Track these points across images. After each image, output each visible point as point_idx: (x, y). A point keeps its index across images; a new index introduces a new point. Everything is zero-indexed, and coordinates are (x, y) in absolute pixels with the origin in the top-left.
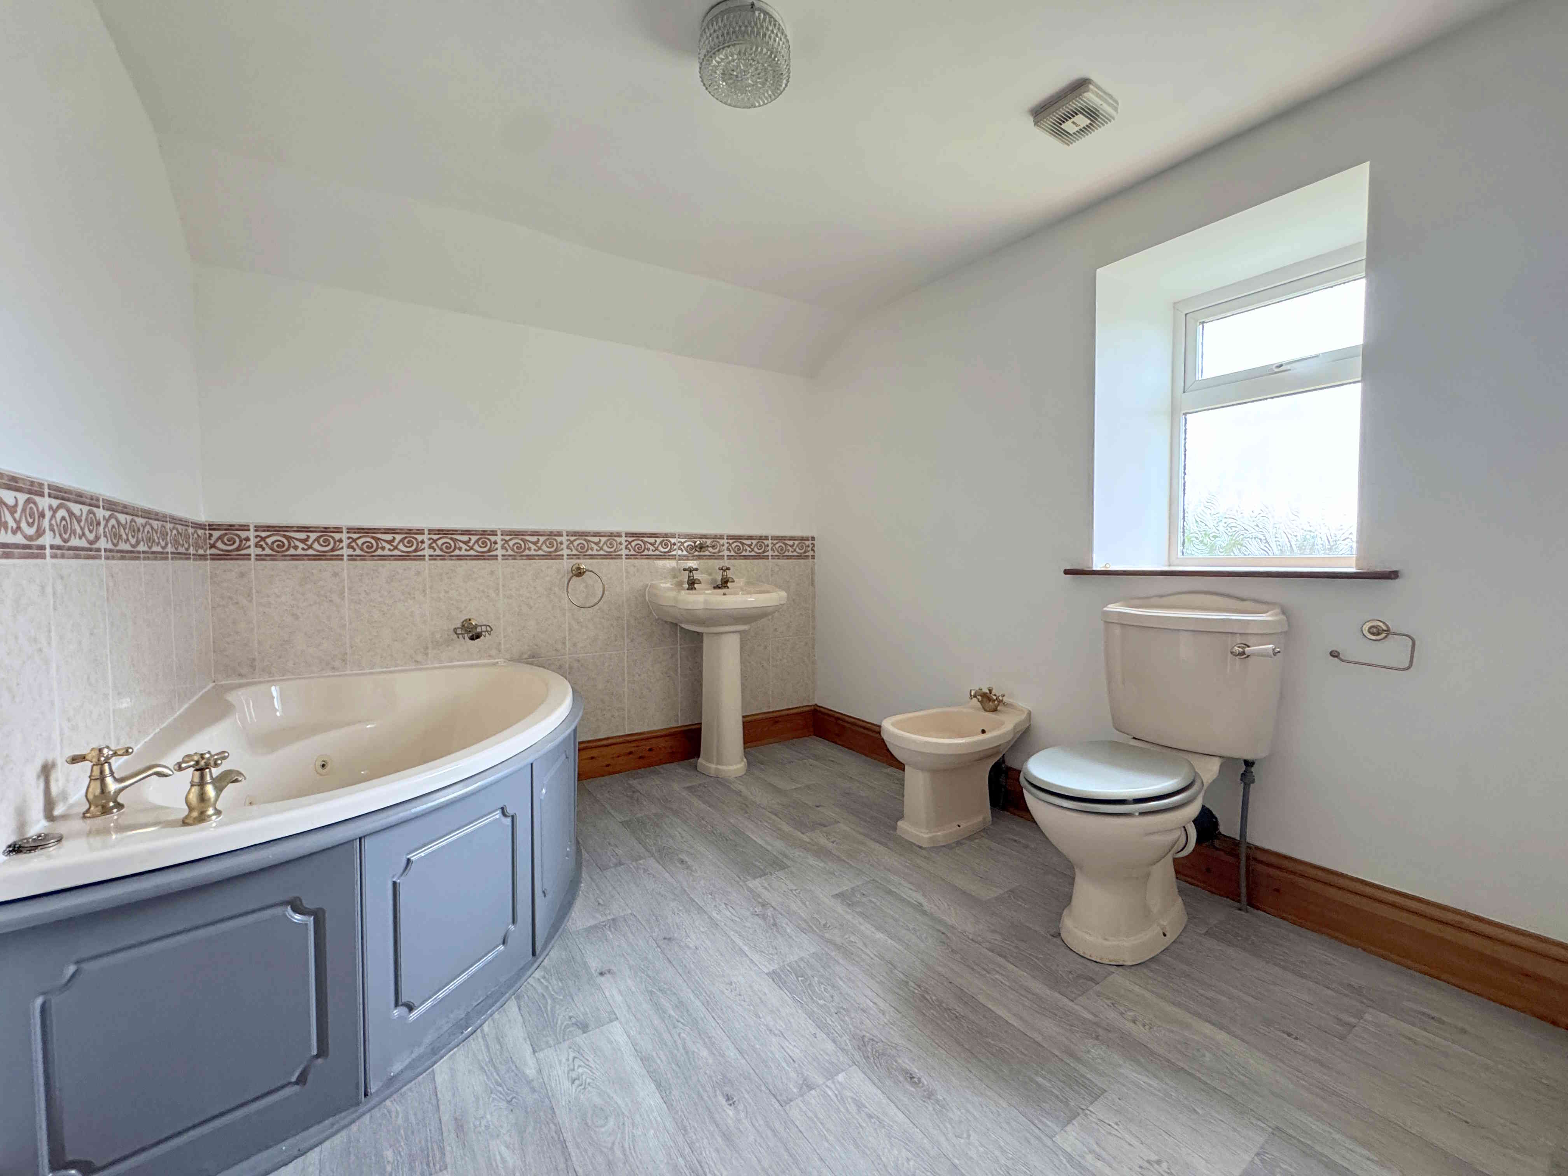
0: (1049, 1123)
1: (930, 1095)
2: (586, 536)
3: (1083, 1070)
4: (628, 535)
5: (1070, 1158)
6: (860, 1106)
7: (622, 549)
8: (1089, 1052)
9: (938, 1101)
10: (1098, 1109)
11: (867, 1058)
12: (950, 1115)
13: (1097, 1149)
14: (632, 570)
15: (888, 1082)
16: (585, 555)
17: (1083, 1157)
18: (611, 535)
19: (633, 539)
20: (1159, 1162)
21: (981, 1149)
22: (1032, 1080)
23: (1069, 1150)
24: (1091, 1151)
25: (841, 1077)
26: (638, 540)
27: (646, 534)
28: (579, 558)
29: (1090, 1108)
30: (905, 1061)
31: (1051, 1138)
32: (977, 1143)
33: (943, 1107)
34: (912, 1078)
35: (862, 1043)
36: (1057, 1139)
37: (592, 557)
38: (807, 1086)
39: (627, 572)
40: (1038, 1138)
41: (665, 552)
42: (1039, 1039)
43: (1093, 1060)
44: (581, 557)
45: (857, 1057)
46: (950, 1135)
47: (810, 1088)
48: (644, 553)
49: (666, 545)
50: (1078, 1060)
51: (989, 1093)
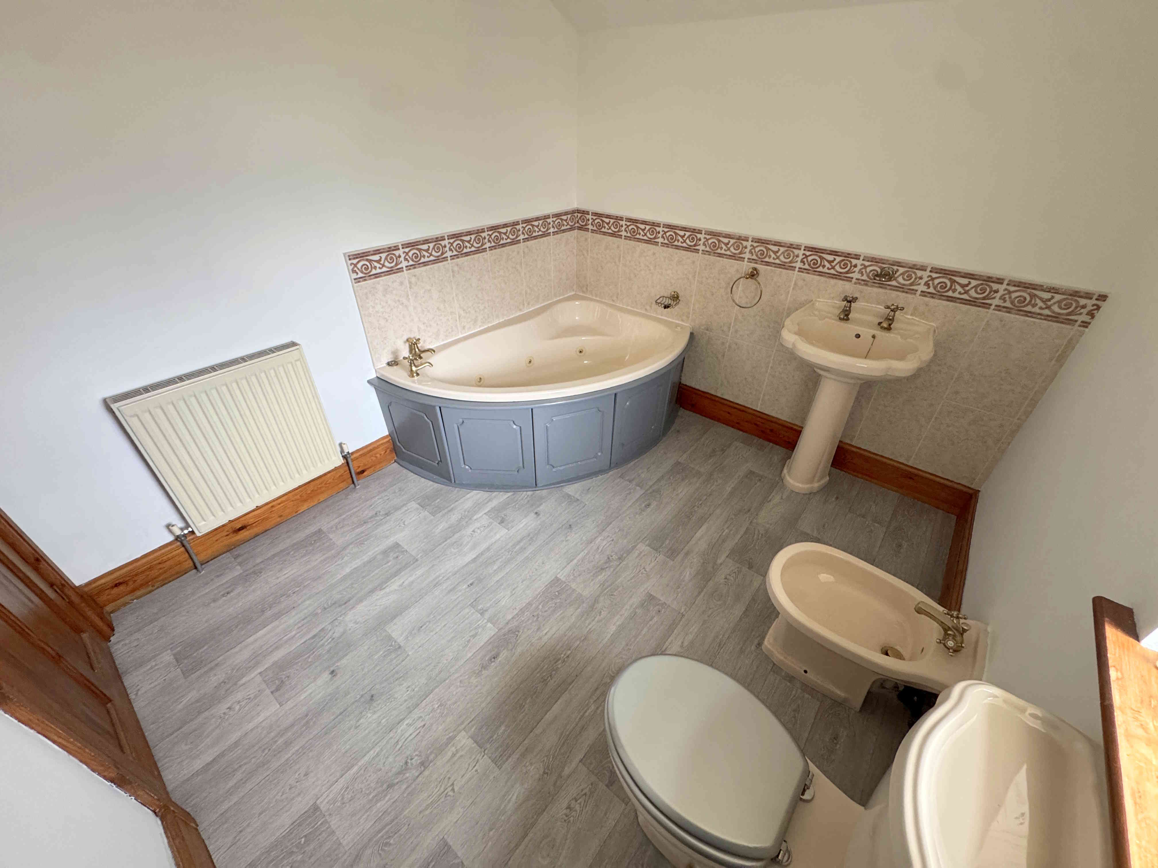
0: (473, 729)
1: (484, 667)
2: (767, 244)
3: (516, 756)
4: (807, 248)
5: (451, 739)
6: (474, 636)
7: (797, 262)
8: (531, 764)
9: (481, 671)
10: (485, 761)
11: (504, 635)
12: (473, 678)
13: (458, 755)
14: (800, 283)
15: (490, 647)
16: (762, 261)
17: (453, 745)
18: (791, 246)
19: (811, 253)
20: (453, 790)
21: (455, 693)
22: (502, 723)
23: (457, 738)
24: (457, 751)
25: (489, 625)
26: (816, 255)
27: (825, 250)
28: (756, 263)
29: (485, 756)
30: (504, 654)
31: (464, 729)
32: (458, 691)
33: (478, 673)
34: (494, 658)
35: (515, 632)
36: (463, 733)
37: (768, 264)
38: (482, 612)
39: (795, 284)
40: (463, 723)
41: (841, 273)
42: (538, 731)
43: (525, 766)
44: (759, 262)
45: (503, 631)
46: (461, 678)
47: (482, 614)
48: (818, 270)
49: (846, 265)
50: (523, 755)
51: (489, 698)
